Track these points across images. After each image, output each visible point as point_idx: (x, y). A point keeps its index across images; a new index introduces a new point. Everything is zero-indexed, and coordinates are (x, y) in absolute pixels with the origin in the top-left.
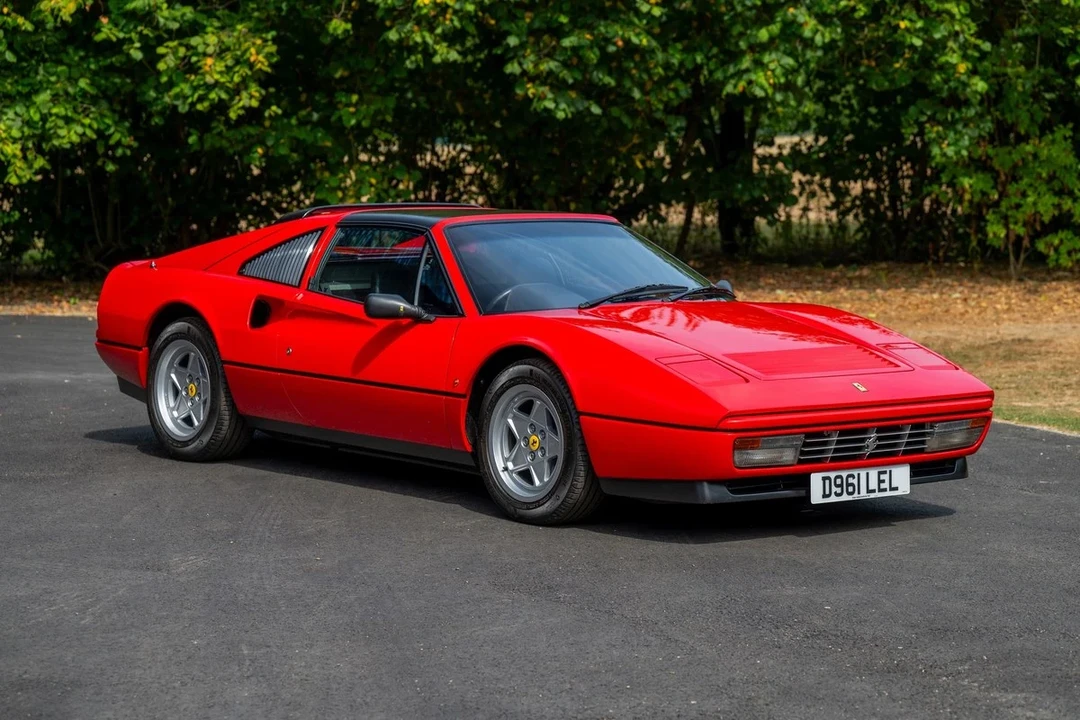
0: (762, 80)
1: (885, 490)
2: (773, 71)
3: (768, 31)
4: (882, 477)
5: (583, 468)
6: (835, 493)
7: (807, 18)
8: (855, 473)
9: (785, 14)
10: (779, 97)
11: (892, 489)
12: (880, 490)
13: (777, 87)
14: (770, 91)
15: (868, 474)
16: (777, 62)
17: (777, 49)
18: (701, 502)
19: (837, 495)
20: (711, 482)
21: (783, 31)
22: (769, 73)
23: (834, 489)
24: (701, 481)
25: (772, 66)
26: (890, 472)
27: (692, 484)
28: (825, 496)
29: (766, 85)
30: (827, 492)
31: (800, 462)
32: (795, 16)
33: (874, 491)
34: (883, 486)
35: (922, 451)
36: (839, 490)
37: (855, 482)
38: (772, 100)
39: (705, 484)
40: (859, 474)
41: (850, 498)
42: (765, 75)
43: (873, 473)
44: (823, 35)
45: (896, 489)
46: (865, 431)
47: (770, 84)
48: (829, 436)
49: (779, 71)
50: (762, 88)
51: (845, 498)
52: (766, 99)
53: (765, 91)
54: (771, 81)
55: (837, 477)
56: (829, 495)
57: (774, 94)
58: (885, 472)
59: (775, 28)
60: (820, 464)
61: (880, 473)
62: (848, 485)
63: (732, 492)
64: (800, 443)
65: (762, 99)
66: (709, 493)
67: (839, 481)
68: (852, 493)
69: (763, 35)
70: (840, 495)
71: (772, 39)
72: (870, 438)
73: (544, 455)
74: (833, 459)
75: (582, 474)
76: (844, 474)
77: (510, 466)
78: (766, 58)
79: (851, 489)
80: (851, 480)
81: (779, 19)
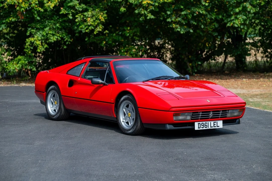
0: (237, 22)
1: (216, 127)
2: (240, 20)
3: (238, 9)
4: (215, 123)
5: (139, 121)
6: (202, 127)
7: (249, 6)
8: (207, 122)
9: (243, 5)
10: (242, 27)
11: (217, 126)
12: (214, 127)
13: (241, 24)
14: (239, 25)
15: (211, 123)
16: (241, 17)
17: (241, 14)
18: (166, 129)
19: (202, 128)
20: (169, 124)
21: (242, 9)
22: (239, 20)
23: (201, 126)
24: (167, 124)
25: (240, 19)
26: (217, 122)
27: (164, 125)
28: (199, 128)
29: (238, 24)
30: (199, 127)
31: (192, 119)
32: (246, 5)
33: (212, 127)
34: (215, 126)
35: (226, 117)
36: (203, 127)
37: (207, 124)
38: (240, 28)
39: (167, 125)
40: (208, 123)
41: (206, 129)
42: (238, 21)
43: (212, 122)
44: (253, 10)
45: (219, 126)
46: (209, 112)
47: (239, 24)
48: (199, 113)
49: (242, 20)
50: (237, 24)
51: (204, 128)
52: (238, 27)
53: (238, 25)
54: (240, 23)
55: (202, 123)
56: (200, 128)
57: (240, 26)
58: (216, 122)
59: (240, 8)
60: (197, 120)
61: (214, 122)
62: (205, 125)
63: (174, 127)
64: (191, 115)
65: (237, 27)
66: (169, 127)
67: (203, 124)
68: (206, 127)
69: (237, 10)
70: (203, 128)
71: (240, 11)
72: (211, 114)
73: (131, 118)
74: (201, 119)
75: (139, 122)
76: (204, 122)
77: (124, 121)
78: (238, 16)
79: (206, 126)
80: (206, 124)
81: (241, 6)
